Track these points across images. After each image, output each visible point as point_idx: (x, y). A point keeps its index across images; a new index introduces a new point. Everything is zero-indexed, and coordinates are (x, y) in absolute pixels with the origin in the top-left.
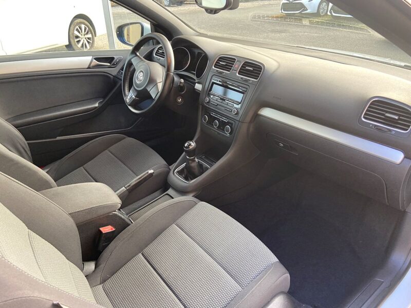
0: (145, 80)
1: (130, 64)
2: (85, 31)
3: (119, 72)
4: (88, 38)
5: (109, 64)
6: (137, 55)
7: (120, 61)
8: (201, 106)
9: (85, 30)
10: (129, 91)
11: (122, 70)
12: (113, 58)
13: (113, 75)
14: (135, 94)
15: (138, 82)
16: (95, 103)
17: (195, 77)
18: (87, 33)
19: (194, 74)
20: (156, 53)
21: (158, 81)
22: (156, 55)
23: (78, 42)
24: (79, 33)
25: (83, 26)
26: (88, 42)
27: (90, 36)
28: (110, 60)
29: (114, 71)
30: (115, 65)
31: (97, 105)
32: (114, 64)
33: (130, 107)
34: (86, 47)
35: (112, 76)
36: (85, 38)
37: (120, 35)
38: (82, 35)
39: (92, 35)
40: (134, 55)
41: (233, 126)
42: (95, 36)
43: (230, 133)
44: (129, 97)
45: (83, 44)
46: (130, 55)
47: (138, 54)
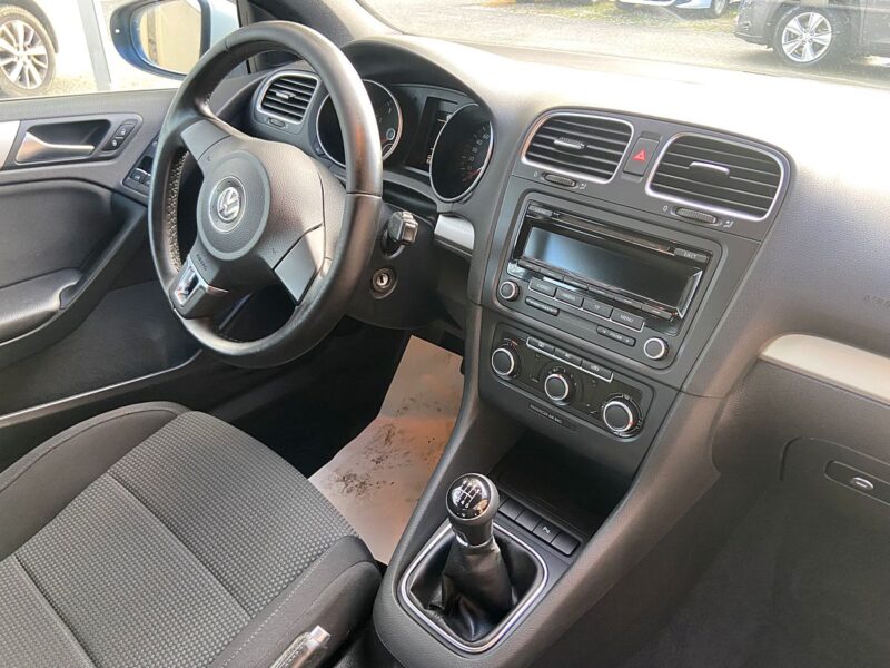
0: (250, 222)
1: (176, 150)
2: (26, 39)
3: (131, 174)
4: (38, 57)
5: (92, 147)
6: (203, 116)
7: (130, 133)
8: (479, 312)
9: (26, 35)
10: (183, 259)
11: (148, 169)
12: (105, 125)
13: (111, 186)
14: (212, 273)
15: (221, 228)
16: (46, 297)
17: (431, 192)
18: (33, 43)
19: (425, 180)
20: (265, 100)
21: (308, 224)
22: (264, 107)
23: (10, 67)
24: (11, 43)
25: (19, 26)
26: (38, 68)
27: (40, 50)
28: (93, 130)
29: (111, 173)
30: (114, 149)
31: (53, 303)
32: (109, 147)
33: (191, 326)
34: (32, 79)
35: (105, 193)
36: (29, 57)
37: (126, 38)
38: (18, 49)
39: (48, 49)
40: (191, 115)
41: (644, 405)
42: (56, 51)
43: (633, 432)
44: (183, 285)
45: (22, 73)
46: (174, 115)
47: (206, 109)
